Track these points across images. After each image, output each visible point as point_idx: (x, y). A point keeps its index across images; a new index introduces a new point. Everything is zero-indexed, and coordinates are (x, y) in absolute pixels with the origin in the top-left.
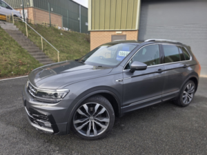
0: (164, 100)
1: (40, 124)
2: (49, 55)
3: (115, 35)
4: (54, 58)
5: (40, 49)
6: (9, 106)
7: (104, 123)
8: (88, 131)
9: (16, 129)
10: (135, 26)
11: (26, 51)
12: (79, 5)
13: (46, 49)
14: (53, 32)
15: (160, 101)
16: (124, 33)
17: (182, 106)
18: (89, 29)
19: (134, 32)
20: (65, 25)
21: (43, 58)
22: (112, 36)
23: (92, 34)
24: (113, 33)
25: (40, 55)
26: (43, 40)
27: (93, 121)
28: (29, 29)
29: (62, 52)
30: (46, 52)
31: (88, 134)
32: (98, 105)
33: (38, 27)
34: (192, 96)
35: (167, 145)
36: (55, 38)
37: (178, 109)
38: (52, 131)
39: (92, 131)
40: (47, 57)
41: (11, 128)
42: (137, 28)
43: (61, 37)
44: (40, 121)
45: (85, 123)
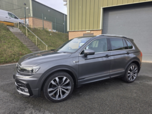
0: (112, 77)
1: (22, 90)
2: (41, 48)
5: (35, 44)
8: (57, 96)
9: (9, 94)
11: (25, 46)
13: (39, 45)
14: (45, 33)
15: (109, 78)
16: (92, 32)
17: (128, 82)
18: (68, 30)
19: (99, 31)
20: (54, 29)
21: (36, 50)
22: (84, 34)
23: (70, 33)
25: (35, 48)
26: (37, 39)
28: (28, 31)
29: (49, 46)
31: (57, 98)
32: (65, 78)
33: (35, 30)
34: (136, 75)
35: (108, 107)
36: (46, 37)
39: (60, 96)
40: (40, 50)
41: (6, 94)
43: (50, 36)
44: (22, 88)
45: (55, 90)
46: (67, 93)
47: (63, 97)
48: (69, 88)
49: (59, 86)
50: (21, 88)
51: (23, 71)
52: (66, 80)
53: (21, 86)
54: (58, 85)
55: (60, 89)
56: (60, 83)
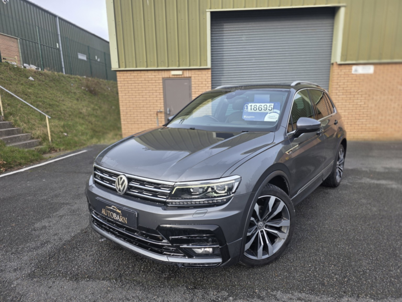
2: (23, 126)
3: (169, 79)
4: (38, 132)
8: (260, 250)
10: (206, 60)
12: (55, 16)
14: (12, 74)
16: (187, 74)
18: (115, 66)
19: (204, 72)
21: (8, 133)
22: (164, 79)
23: (121, 77)
24: (166, 75)
27: (264, 229)
29: (52, 118)
30: (12, 119)
31: (261, 256)
32: (273, 199)
34: (342, 168)
36: (20, 88)
38: (219, 260)
39: (266, 248)
40: (19, 132)
42: (209, 66)
43: (31, 85)
45: (252, 235)
46: (283, 237)
47: (272, 250)
48: (285, 223)
49: (260, 223)
52: (276, 204)
53: (187, 242)
54: (258, 221)
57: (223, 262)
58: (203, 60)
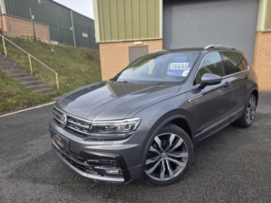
1: (102, 173)
2: (43, 79)
3: (133, 47)
4: (51, 83)
5: (29, 72)
6: (20, 156)
7: (180, 159)
8: (162, 174)
10: (158, 33)
11: (9, 76)
12: (70, 10)
13: (37, 72)
14: (41, 47)
15: (229, 123)
18: (98, 40)
19: (158, 42)
21: (34, 84)
22: (130, 48)
23: (102, 47)
24: (131, 44)
25: (29, 80)
27: (167, 158)
28: (7, 44)
30: (37, 75)
31: (163, 178)
32: (172, 136)
33: (19, 41)
34: (253, 113)
36: (45, 56)
37: (243, 131)
38: (122, 180)
39: (167, 172)
40: (40, 83)
42: (161, 37)
43: (52, 54)
44: (102, 168)
45: (156, 162)
46: (182, 166)
47: (173, 175)
48: (184, 155)
49: (164, 154)
50: (96, 170)
51: (97, 132)
52: (176, 140)
53: (99, 165)
54: (161, 152)
55: (165, 158)
56: (164, 147)
57: (126, 181)
58: (156, 33)
